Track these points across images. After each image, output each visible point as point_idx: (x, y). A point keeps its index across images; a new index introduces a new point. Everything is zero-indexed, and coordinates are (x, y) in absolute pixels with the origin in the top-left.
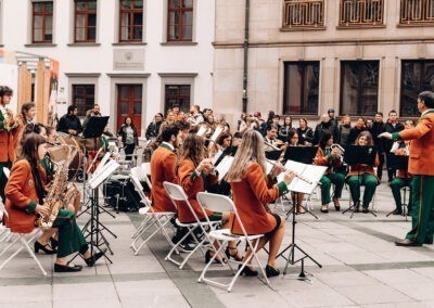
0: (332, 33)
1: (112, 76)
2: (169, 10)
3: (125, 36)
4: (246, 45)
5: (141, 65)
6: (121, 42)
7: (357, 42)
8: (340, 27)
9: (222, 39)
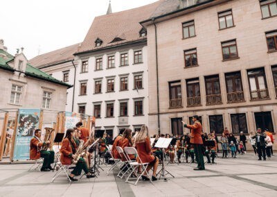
0: (185, 109)
1: (118, 126)
2: (135, 106)
3: (122, 114)
4: (159, 114)
5: (127, 123)
6: (121, 116)
7: (193, 111)
8: (187, 107)
9: (151, 113)
